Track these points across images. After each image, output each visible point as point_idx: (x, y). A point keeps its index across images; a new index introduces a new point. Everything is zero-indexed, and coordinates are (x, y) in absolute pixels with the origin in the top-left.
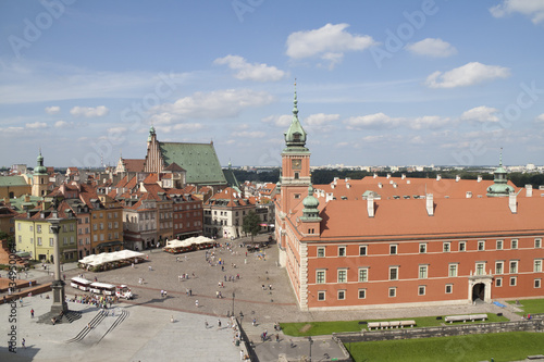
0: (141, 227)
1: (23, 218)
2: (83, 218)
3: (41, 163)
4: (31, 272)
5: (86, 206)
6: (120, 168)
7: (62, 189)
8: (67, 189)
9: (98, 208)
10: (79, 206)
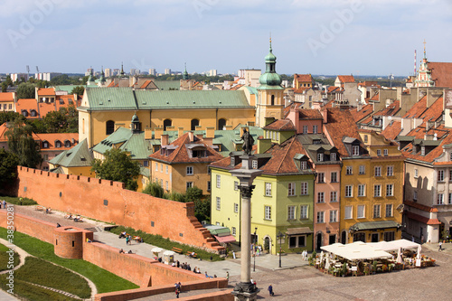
0: (440, 196)
1: (225, 168)
2: (327, 173)
3: (272, 66)
4: (227, 263)
5: (334, 150)
6: (424, 79)
7: (292, 116)
8: (301, 116)
9: (356, 155)
10: (321, 150)
